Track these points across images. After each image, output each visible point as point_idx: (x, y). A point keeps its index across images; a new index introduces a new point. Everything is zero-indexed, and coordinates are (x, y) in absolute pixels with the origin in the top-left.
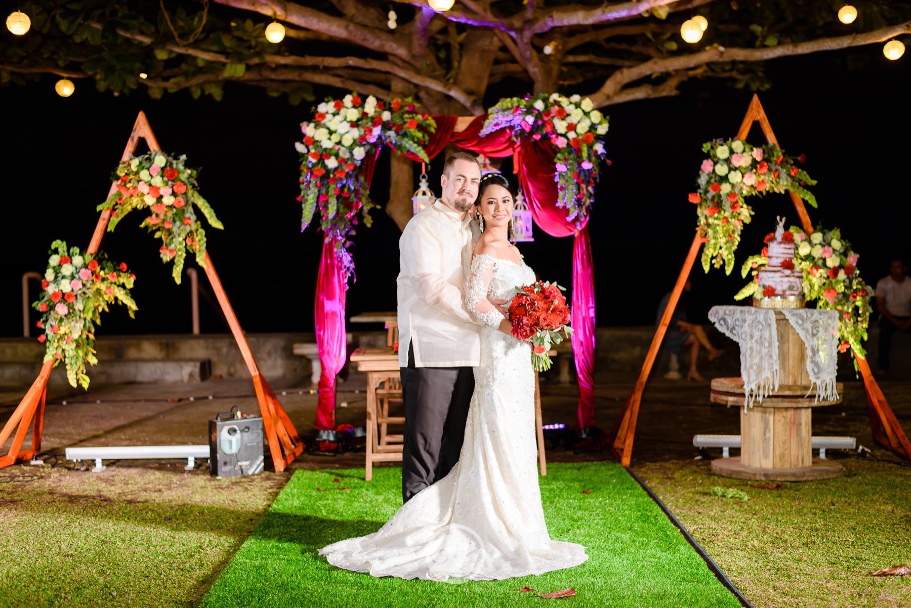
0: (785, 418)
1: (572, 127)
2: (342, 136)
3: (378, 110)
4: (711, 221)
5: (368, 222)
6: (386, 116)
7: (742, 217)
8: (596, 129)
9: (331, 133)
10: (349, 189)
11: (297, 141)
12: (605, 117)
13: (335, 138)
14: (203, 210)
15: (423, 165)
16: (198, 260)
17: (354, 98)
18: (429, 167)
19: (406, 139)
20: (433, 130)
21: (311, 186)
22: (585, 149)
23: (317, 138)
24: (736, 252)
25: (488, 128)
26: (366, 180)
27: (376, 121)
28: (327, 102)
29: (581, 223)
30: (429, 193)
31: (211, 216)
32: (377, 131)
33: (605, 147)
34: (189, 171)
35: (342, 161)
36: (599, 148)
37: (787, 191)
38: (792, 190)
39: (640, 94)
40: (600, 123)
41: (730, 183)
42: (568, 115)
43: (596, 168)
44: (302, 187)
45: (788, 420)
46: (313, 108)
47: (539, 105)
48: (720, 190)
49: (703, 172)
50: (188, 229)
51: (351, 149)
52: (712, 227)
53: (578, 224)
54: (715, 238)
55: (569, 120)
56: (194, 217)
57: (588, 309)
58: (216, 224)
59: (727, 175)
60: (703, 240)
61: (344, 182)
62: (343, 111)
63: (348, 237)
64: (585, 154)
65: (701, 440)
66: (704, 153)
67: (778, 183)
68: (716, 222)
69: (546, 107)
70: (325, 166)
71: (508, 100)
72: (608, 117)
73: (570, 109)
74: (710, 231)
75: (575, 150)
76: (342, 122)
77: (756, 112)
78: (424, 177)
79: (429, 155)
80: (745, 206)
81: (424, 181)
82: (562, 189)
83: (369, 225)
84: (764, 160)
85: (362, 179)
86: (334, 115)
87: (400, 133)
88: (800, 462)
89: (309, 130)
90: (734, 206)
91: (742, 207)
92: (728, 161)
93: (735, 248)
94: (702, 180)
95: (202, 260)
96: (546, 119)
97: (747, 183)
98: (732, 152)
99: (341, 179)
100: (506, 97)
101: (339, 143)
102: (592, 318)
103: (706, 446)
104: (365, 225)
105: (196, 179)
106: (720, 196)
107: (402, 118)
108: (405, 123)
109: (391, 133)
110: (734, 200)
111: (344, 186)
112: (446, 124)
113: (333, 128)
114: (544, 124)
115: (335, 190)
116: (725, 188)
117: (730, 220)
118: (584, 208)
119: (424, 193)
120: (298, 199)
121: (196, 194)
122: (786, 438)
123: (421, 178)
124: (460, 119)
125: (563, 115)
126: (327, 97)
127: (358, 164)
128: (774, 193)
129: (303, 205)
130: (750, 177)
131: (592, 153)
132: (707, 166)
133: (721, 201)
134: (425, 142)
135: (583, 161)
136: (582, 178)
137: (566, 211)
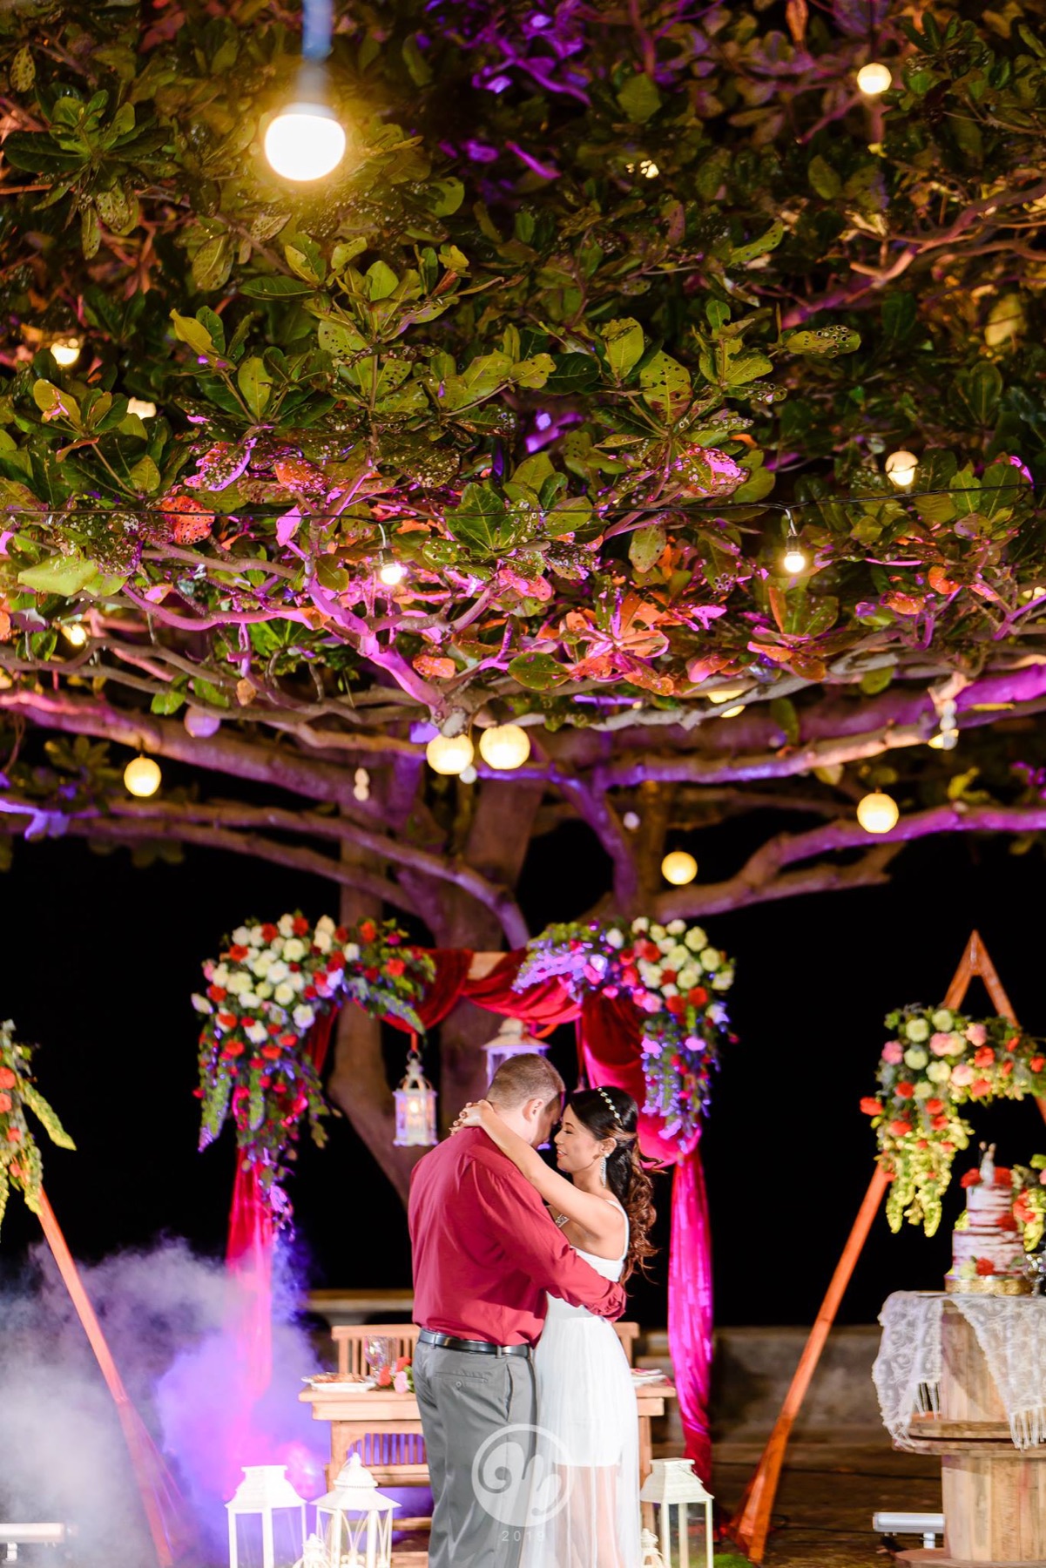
0: (1010, 1476)
1: (670, 977)
2: (274, 987)
3: (337, 941)
4: (900, 1144)
5: (320, 1137)
6: (351, 952)
7: (952, 1139)
8: (711, 981)
9: (257, 981)
10: (286, 1078)
11: (195, 992)
12: (727, 959)
13: (263, 990)
14: (40, 1116)
15: (414, 1038)
16: (28, 1200)
17: (296, 921)
18: (425, 1041)
19: (384, 992)
20: (431, 977)
21: (220, 1071)
22: (691, 1015)
23: (231, 989)
24: (943, 1198)
25: (526, 977)
26: (313, 1062)
27: (335, 960)
28: (250, 927)
29: (687, 1140)
30: (421, 1085)
31: (55, 1127)
32: (335, 979)
33: (727, 1012)
34: (19, 1050)
35: (274, 1030)
36: (717, 1013)
37: (1028, 1097)
38: (1036, 1093)
39: (814, 882)
40: (719, 970)
41: (930, 1082)
42: (664, 956)
43: (710, 1047)
44: (203, 1071)
45: (1014, 1481)
46: (226, 937)
47: (615, 938)
48: (913, 1093)
49: (886, 1062)
50: (14, 1147)
51: (290, 1009)
52: (903, 1154)
53: (682, 1143)
54: (906, 1174)
55: (666, 964)
56: (23, 1127)
57: (696, 1291)
58: (63, 1141)
59: (924, 1069)
60: (889, 1177)
61: (277, 1065)
62: (277, 943)
63: (282, 1160)
64: (691, 1024)
65: (887, 1521)
66: (886, 1029)
67: (1011, 1081)
68: (909, 1146)
69: (627, 941)
70: (244, 1038)
71: (562, 926)
72: (732, 961)
73: (666, 945)
74: (899, 1163)
75: (675, 1017)
76: (274, 962)
77: (976, 960)
78: (414, 1056)
79: (425, 1022)
80: (956, 1120)
81: (414, 1062)
82: (654, 1082)
83: (320, 1144)
84: (989, 1044)
85: (307, 1059)
86: (261, 949)
87: (376, 982)
88: (1037, 1552)
89: (218, 975)
90: (937, 1120)
91: (950, 1122)
92: (925, 1044)
93: (941, 1190)
94: (885, 1075)
95: (36, 1202)
96: (626, 962)
97: (959, 1082)
98: (933, 1030)
99: (271, 1061)
100: (559, 921)
101: (271, 999)
102: (704, 1308)
103: (895, 1531)
104: (313, 1142)
105: (31, 1064)
106: (913, 1103)
107: (378, 955)
108: (383, 963)
109: (361, 983)
110: (937, 1111)
111: (275, 1073)
112: (454, 966)
113: (259, 972)
114: (622, 972)
115: (261, 1078)
116: (922, 1091)
117: (930, 1143)
118: (691, 1116)
119: (415, 1085)
120: (196, 1093)
121: (28, 1088)
122: (1011, 1510)
123: (408, 1057)
124: (478, 957)
125: (656, 956)
126: (249, 918)
127: (301, 1034)
128: (1006, 1098)
129: (204, 1105)
130: (964, 1072)
131: (704, 1025)
132: (892, 1052)
133: (916, 1112)
134: (416, 998)
135: (688, 1036)
136: (687, 1063)
137: (658, 1121)
